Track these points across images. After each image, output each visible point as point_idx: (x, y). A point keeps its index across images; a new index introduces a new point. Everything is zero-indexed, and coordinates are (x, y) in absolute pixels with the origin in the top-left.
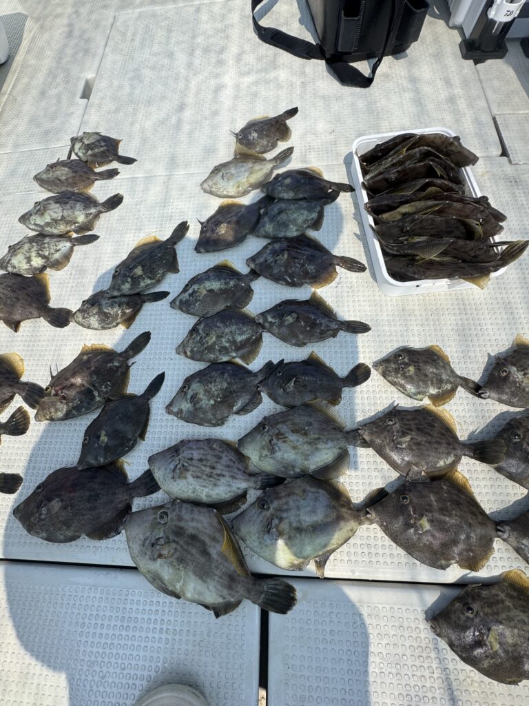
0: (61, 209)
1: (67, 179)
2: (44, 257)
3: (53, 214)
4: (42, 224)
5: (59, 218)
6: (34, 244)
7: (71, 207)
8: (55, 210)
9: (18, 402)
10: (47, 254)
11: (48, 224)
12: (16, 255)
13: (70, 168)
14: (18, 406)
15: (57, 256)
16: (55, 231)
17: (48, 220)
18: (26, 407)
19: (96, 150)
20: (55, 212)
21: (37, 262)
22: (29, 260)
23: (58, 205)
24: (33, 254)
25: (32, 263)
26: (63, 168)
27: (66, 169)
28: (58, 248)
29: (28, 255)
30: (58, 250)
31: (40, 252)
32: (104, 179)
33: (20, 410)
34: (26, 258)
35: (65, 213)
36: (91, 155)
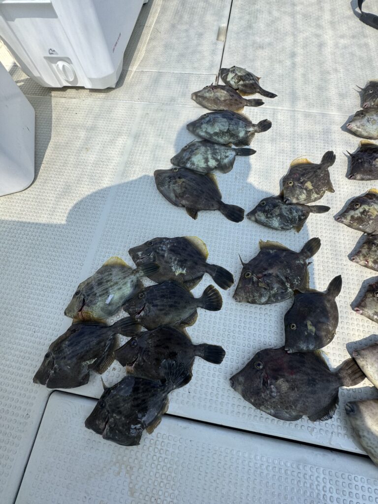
0: (227, 123)
1: (225, 101)
2: (217, 160)
3: (221, 126)
4: (212, 133)
5: (225, 131)
6: (208, 148)
7: (236, 124)
8: (223, 123)
9: (207, 281)
10: (219, 158)
11: (216, 134)
12: (195, 155)
13: (227, 91)
14: (208, 284)
15: (226, 161)
16: (221, 140)
17: (217, 130)
18: (216, 287)
19: (247, 82)
20: (223, 125)
21: (212, 163)
22: (207, 160)
23: (225, 120)
24: (210, 156)
25: (209, 163)
26: (223, 91)
27: (225, 92)
28: (227, 154)
29: (205, 156)
30: (227, 157)
31: (214, 156)
32: (252, 106)
33: (210, 288)
34: (204, 158)
35: (231, 127)
36: (242, 85)
